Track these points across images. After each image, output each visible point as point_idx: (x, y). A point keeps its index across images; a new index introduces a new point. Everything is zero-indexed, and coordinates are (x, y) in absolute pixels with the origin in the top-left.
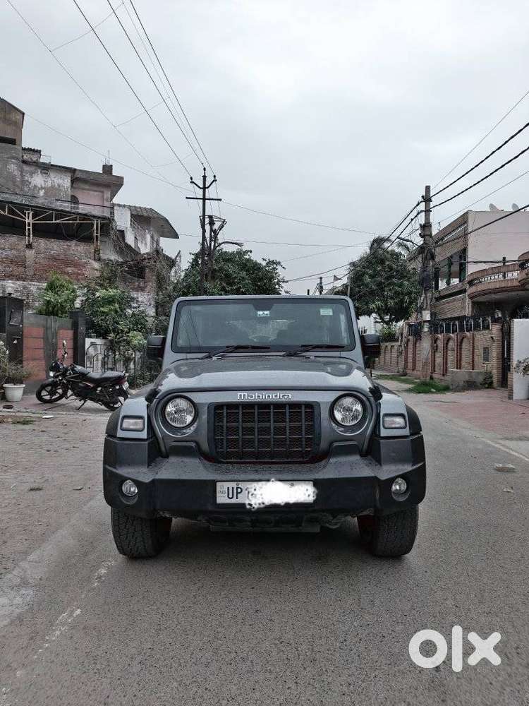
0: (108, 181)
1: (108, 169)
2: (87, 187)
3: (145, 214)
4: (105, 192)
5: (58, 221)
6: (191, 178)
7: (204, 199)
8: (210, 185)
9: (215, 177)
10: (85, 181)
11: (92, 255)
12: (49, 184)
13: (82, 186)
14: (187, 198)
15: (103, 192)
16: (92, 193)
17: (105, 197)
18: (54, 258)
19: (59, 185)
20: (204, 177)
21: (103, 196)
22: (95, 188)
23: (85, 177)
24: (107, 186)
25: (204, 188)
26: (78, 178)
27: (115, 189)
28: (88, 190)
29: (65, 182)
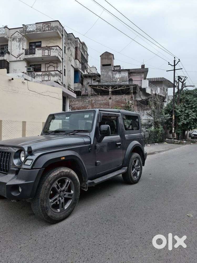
0: (143, 71)
1: (143, 66)
2: (135, 75)
3: (160, 80)
4: (142, 75)
5: (119, 89)
6: (169, 63)
7: (174, 70)
8: (177, 64)
9: (179, 60)
10: (134, 73)
11: (130, 99)
12: (121, 76)
13: (134, 74)
14: (167, 71)
15: (141, 75)
16: (137, 76)
17: (142, 77)
18: (118, 102)
19: (124, 76)
20: (175, 61)
21: (141, 77)
22: (138, 74)
23: (135, 71)
24: (143, 72)
25: (175, 65)
26: (131, 72)
27: (145, 73)
28: (136, 75)
29: (126, 74)
